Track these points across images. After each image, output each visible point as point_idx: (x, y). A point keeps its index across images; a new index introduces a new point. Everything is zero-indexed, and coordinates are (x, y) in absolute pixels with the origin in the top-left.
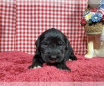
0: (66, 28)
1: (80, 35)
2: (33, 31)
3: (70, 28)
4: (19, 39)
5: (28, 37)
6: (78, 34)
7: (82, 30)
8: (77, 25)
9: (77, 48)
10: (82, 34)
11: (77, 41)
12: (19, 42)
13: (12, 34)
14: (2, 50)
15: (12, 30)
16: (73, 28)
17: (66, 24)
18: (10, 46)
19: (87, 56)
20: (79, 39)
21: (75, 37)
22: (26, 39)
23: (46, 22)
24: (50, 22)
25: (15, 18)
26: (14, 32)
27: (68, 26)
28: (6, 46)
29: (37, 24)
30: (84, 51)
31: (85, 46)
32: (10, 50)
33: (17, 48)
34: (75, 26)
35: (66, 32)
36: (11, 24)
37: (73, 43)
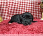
1: (38, 9)
3: (32, 6)
7: (39, 6)
9: (37, 16)
10: (39, 8)
11: (37, 12)
14: (4, 19)
15: (7, 11)
16: (34, 6)
18: (7, 18)
21: (35, 11)
25: (7, 5)
26: (8, 11)
31: (41, 14)
32: (7, 19)
34: (35, 5)
35: (31, 8)
36: (6, 8)
37: (34, 13)
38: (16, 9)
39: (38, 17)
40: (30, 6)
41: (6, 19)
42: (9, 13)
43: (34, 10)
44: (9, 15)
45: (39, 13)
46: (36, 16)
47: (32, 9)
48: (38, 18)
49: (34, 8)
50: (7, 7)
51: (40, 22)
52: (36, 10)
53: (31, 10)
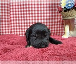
0: (48, 15)
1: (59, 20)
2: (23, 19)
3: (51, 15)
5: (19, 23)
6: (58, 19)
9: (57, 30)
10: (60, 19)
11: (57, 25)
12: (13, 28)
13: (8, 21)
14: (1, 34)
15: (8, 19)
16: (53, 15)
18: (7, 31)
20: (59, 23)
22: (18, 24)
23: (32, 11)
24: (35, 11)
25: (9, 9)
27: (49, 13)
28: (4, 31)
29: (25, 12)
32: (7, 33)
33: (12, 32)
37: (53, 26)
38: (24, 17)
39: (59, 33)
41: (4, 34)
42: (11, 23)
44: (11, 26)
45: (61, 26)
47: (49, 19)
50: (7, 13)
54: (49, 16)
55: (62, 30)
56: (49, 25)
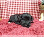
2: (15, 9)
4: (9, 13)
5: (13, 12)
7: (38, 7)
8: (36, 5)
10: (38, 9)
11: (36, 13)
13: (6, 11)
16: (34, 7)
17: (30, 5)
19: (40, 20)
26: (7, 10)
29: (17, 5)
30: (39, 17)
31: (39, 15)
32: (6, 18)
35: (30, 9)
36: (5, 7)
37: (33, 14)
39: (37, 17)
40: (30, 6)
43: (34, 10)
44: (8, 14)
46: (35, 17)
48: (37, 19)
49: (34, 8)
51: (39, 23)
52: (35, 10)
53: (30, 10)
54: (31, 8)
55: (39, 16)
56: (31, 13)
